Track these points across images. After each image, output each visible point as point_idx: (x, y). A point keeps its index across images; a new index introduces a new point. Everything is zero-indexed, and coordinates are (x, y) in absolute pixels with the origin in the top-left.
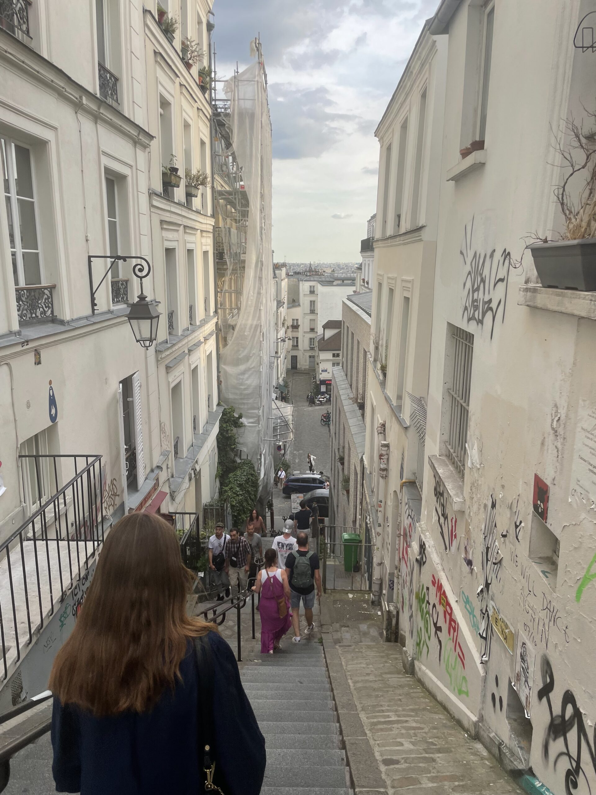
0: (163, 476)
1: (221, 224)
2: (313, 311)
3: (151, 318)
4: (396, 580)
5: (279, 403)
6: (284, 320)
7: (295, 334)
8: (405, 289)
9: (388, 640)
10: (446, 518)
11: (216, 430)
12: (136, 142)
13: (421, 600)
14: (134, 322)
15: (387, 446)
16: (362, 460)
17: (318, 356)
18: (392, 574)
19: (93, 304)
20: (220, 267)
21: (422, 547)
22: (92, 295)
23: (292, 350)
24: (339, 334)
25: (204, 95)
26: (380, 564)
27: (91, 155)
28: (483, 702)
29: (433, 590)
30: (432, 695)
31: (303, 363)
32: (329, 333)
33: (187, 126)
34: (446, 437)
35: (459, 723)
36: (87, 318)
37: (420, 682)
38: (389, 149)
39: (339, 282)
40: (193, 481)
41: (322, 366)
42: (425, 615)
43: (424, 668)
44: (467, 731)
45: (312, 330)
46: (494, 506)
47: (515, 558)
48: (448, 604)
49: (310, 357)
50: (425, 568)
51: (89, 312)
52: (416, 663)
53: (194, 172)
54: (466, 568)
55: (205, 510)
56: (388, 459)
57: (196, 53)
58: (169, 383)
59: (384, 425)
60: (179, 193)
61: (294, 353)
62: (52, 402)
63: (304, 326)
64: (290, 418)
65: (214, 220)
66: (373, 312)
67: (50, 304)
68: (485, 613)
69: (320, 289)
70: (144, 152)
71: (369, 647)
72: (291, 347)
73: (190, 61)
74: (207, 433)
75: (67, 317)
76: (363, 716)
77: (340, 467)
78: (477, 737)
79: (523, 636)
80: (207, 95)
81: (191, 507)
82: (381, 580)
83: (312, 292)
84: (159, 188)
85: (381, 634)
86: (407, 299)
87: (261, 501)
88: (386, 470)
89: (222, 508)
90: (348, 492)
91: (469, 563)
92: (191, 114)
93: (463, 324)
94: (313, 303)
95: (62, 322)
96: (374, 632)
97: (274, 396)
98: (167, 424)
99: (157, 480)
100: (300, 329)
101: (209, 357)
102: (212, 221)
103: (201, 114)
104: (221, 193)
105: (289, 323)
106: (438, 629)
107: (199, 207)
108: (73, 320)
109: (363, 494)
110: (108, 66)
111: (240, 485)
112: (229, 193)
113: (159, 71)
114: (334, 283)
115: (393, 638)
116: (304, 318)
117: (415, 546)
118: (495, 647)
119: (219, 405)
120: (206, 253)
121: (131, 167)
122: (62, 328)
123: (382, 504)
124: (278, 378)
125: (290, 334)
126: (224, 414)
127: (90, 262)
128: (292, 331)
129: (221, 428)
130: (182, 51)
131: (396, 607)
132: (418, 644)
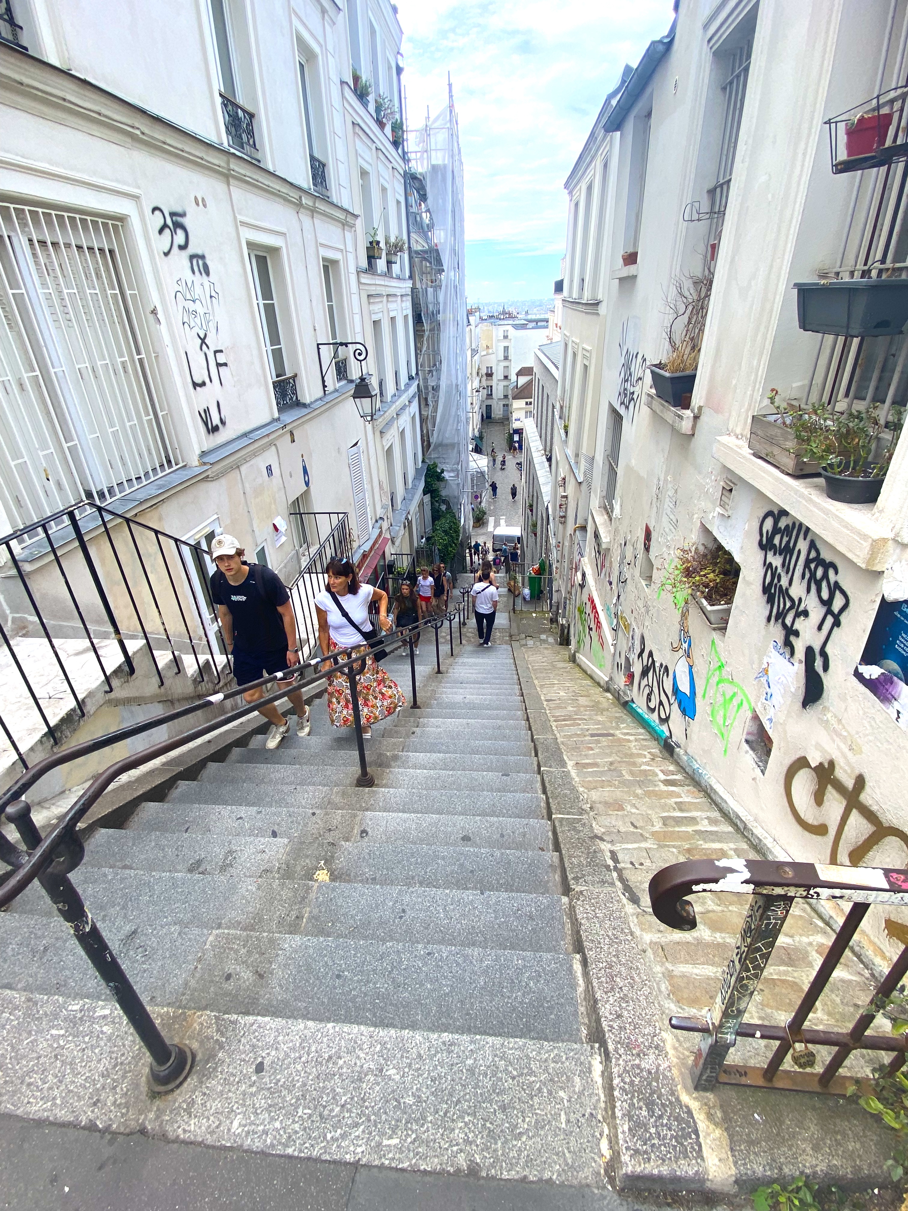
0: (385, 525)
1: (418, 285)
2: (506, 358)
3: (371, 397)
4: (568, 602)
5: (476, 456)
6: (479, 369)
7: (489, 383)
8: (584, 357)
9: (561, 644)
10: (600, 554)
11: (422, 485)
12: (344, 224)
13: (581, 612)
14: (357, 400)
15: (566, 497)
16: (547, 508)
17: (511, 405)
18: (565, 598)
19: (324, 386)
20: (419, 328)
21: (584, 575)
22: (323, 378)
23: (487, 399)
24: (531, 381)
25: (397, 149)
26: (557, 591)
27: (311, 251)
28: (612, 669)
29: (589, 604)
30: (585, 672)
31: (498, 412)
32: (523, 380)
33: (384, 190)
34: (604, 493)
35: (599, 684)
36: (321, 399)
37: (579, 666)
38: (577, 205)
39: (534, 324)
40: (407, 528)
41: (515, 416)
42: (583, 621)
43: (581, 656)
44: (602, 687)
45: (506, 377)
46: (625, 544)
47: (633, 576)
48: (597, 612)
49: (504, 405)
50: (585, 590)
51: (321, 393)
52: (577, 654)
53: (393, 240)
54: (609, 587)
55: (417, 552)
56: (566, 508)
57: (389, 111)
58: (383, 447)
59: (564, 479)
60: (381, 264)
61: (489, 402)
62: (305, 471)
63: (498, 374)
64: (486, 469)
65: (411, 282)
66: (560, 367)
67: (295, 392)
68: (616, 615)
69: (512, 332)
70: (351, 232)
71: (546, 648)
72: (485, 396)
73: (384, 120)
74: (415, 487)
75: (308, 401)
76: (536, 682)
77: (530, 513)
78: (608, 690)
79: (634, 625)
80: (400, 151)
81: (406, 550)
82: (558, 603)
83: (506, 337)
84: (364, 263)
85: (555, 640)
86: (586, 367)
87: (462, 544)
88: (564, 517)
89: (431, 551)
90: (535, 535)
91: (611, 583)
92: (387, 178)
93: (617, 406)
94: (506, 349)
95: (305, 406)
96: (551, 640)
97: (470, 447)
98: (385, 482)
99: (381, 528)
100: (494, 377)
101: (413, 418)
102: (409, 284)
103: (396, 173)
104: (417, 252)
105: (484, 371)
106: (591, 629)
107: (399, 272)
108: (312, 403)
109: (547, 536)
110: (316, 155)
111: (444, 531)
112: (425, 252)
113: (358, 142)
114: (528, 326)
115: (565, 643)
116: (497, 365)
117: (579, 575)
118: (620, 634)
119: (423, 461)
120: (406, 317)
121: (341, 251)
122: (305, 411)
123: (561, 545)
124: (474, 430)
125: (484, 383)
126: (428, 469)
127: (319, 349)
128: (487, 380)
129: (426, 481)
130: (376, 111)
131: (567, 621)
132: (578, 642)
